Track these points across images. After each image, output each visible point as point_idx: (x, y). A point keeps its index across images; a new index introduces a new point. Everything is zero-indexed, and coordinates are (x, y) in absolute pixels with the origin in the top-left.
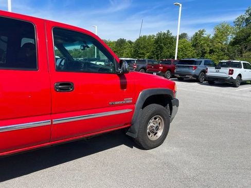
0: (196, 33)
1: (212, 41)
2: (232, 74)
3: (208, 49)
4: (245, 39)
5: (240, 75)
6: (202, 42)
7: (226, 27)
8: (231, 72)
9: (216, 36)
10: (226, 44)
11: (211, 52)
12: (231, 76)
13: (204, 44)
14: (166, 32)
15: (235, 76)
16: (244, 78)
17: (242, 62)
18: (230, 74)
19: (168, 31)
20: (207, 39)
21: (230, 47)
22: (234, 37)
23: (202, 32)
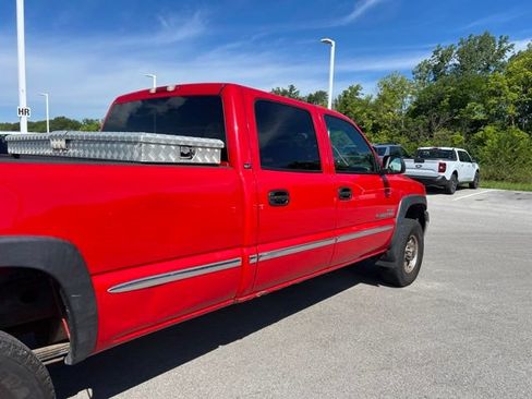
0: (345, 92)
1: (376, 107)
2: (443, 171)
3: (369, 124)
4: (434, 105)
5: (455, 173)
6: (358, 109)
7: (401, 83)
8: (443, 168)
9: (383, 99)
10: (401, 114)
11: (376, 128)
12: (442, 174)
13: (362, 112)
14: (288, 89)
15: (448, 175)
16: (461, 178)
17: (456, 150)
18: (441, 171)
19: (292, 88)
20: (365, 104)
21: (410, 119)
22: (415, 99)
23: (355, 90)
